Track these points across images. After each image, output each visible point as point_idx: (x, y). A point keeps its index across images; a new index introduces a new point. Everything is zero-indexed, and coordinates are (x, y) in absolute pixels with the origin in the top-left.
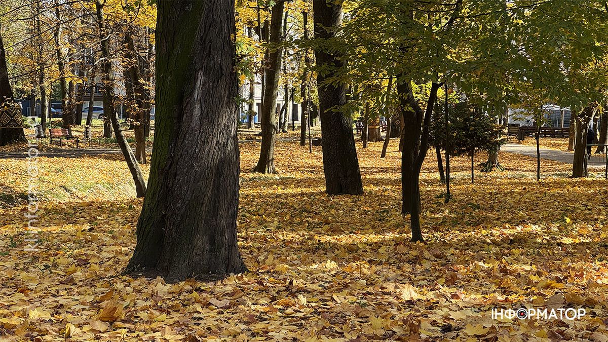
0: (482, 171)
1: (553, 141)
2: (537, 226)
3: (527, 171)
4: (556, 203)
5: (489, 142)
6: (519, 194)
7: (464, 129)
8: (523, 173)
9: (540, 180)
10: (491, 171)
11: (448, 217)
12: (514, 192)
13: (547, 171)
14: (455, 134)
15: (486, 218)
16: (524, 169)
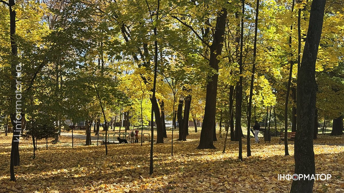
0: (53, 144)
1: (80, 131)
2: (66, 170)
3: (70, 143)
4: (77, 158)
5: (53, 133)
6: (64, 154)
7: (43, 129)
8: (68, 144)
9: (73, 147)
10: (56, 143)
11: (31, 166)
12: (62, 153)
13: (77, 143)
14: (40, 131)
15: (47, 166)
16: (69, 142)
